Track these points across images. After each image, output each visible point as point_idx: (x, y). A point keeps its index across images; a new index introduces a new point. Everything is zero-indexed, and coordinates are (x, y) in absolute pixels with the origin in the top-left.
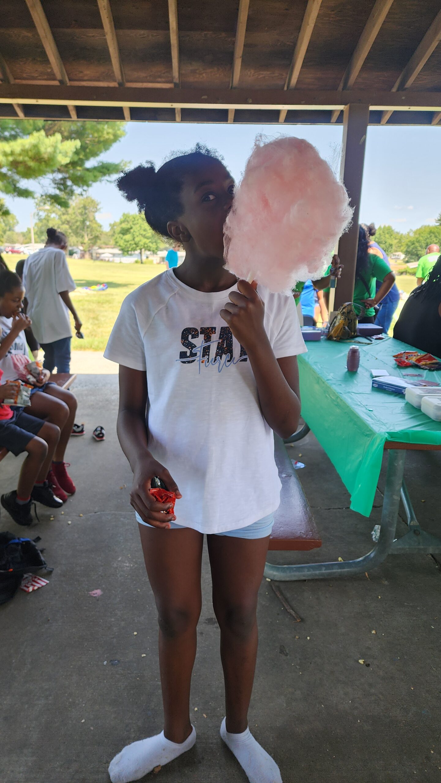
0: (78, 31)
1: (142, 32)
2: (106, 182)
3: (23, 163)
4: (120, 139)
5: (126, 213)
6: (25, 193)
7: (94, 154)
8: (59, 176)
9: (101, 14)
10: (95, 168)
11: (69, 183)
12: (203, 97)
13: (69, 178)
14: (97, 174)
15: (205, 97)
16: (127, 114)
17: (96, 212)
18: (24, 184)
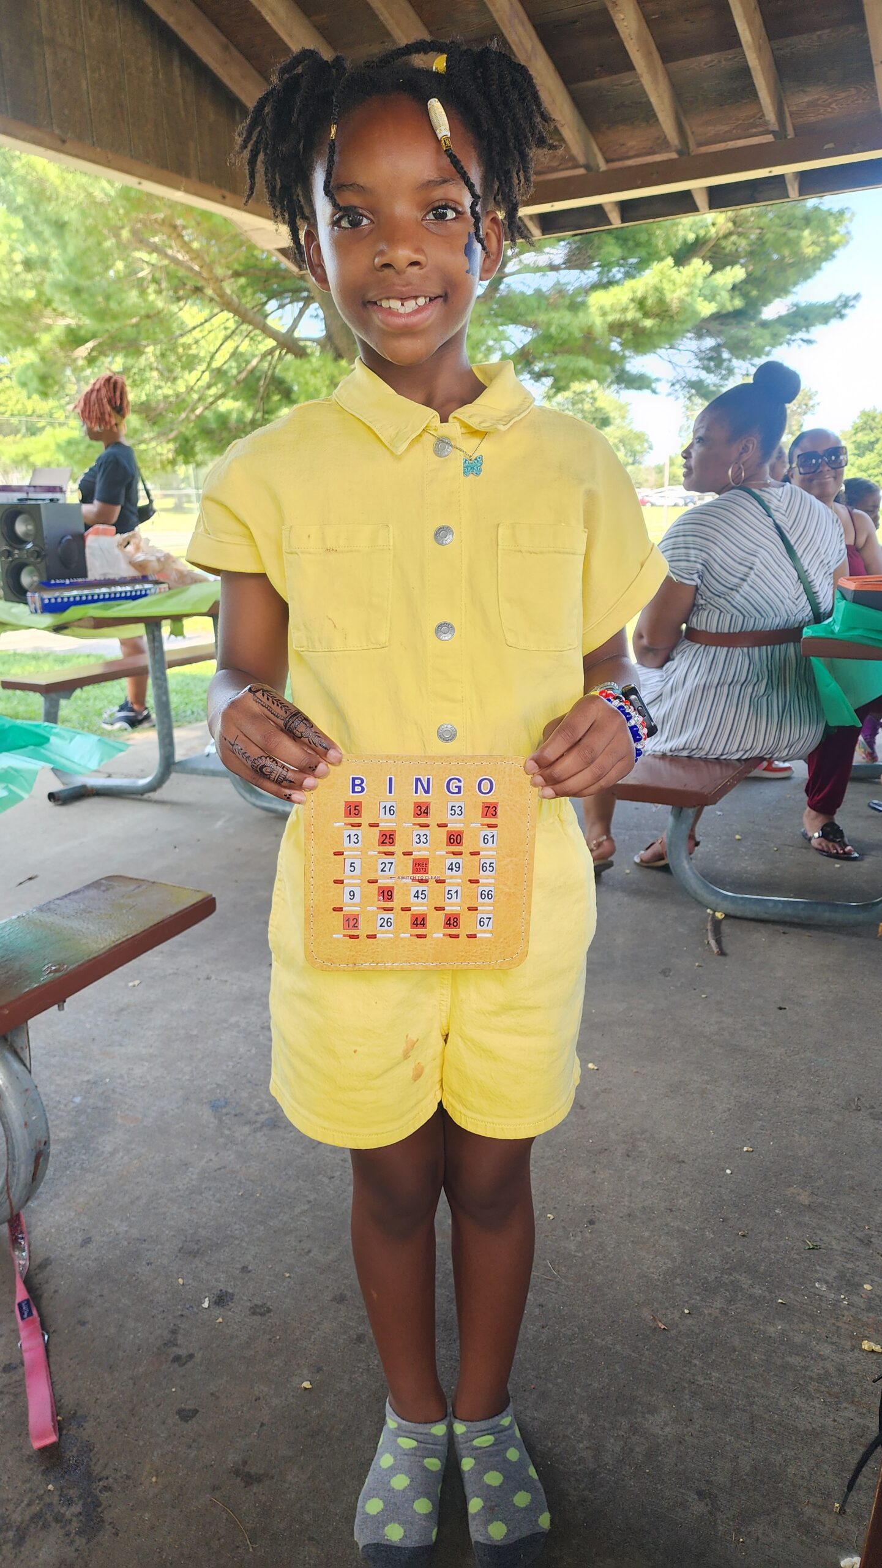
0: (605, 81)
1: (708, 58)
2: (800, 342)
3: (634, 325)
4: (835, 253)
5: (867, 410)
6: (639, 382)
7: (783, 291)
8: (709, 342)
9: (628, 48)
10: (780, 320)
11: (726, 355)
12: (826, 147)
13: (724, 345)
14: (783, 330)
15: (831, 145)
16: (701, 200)
17: (805, 413)
18: (636, 364)
